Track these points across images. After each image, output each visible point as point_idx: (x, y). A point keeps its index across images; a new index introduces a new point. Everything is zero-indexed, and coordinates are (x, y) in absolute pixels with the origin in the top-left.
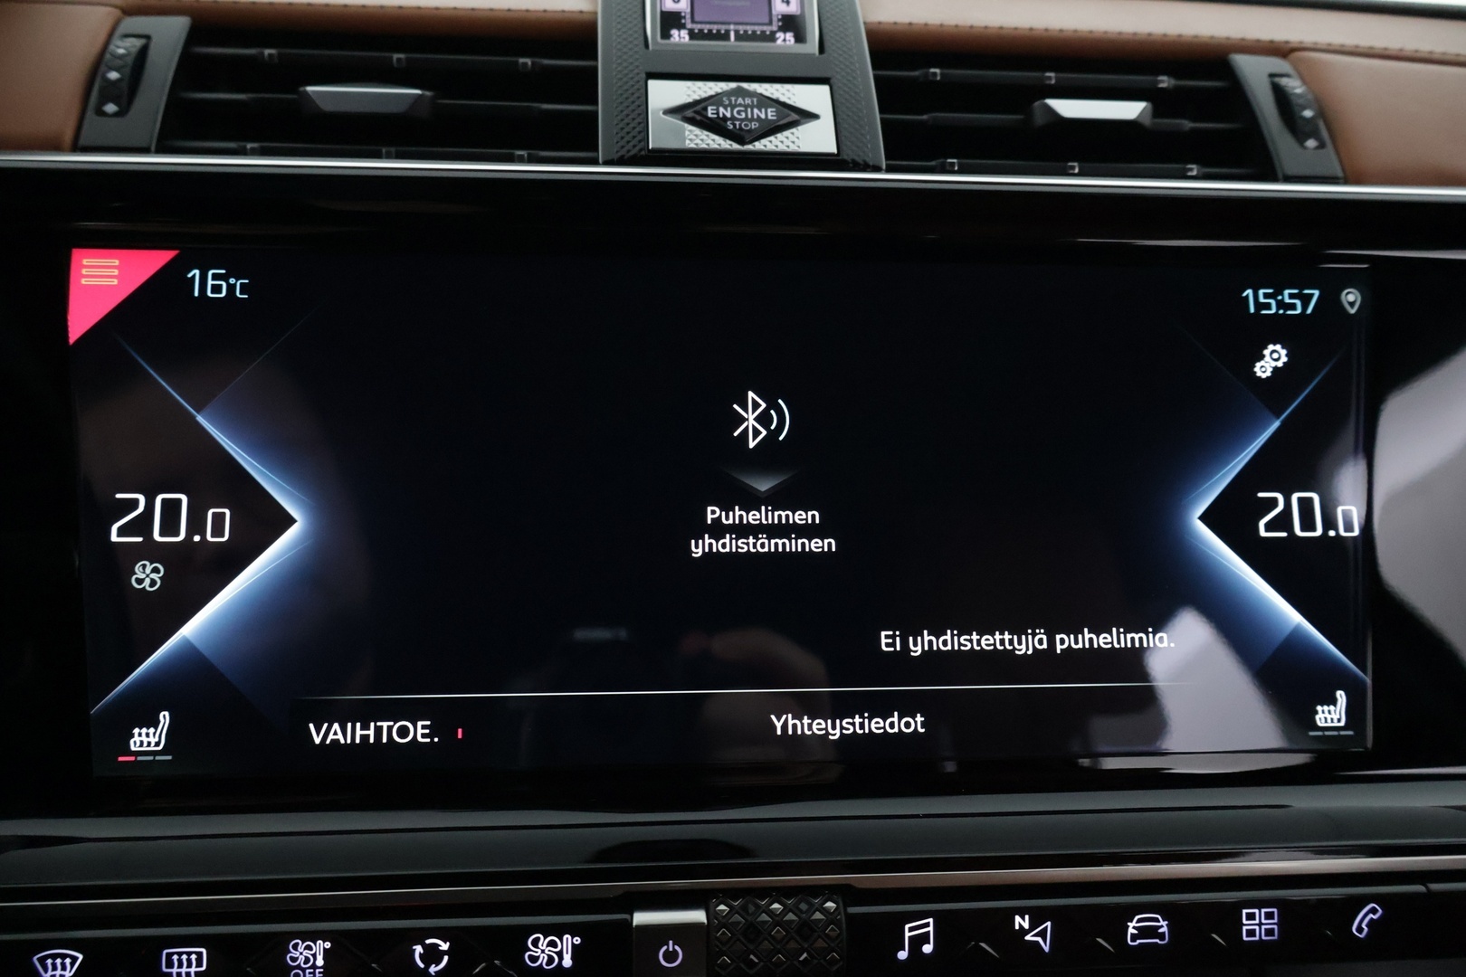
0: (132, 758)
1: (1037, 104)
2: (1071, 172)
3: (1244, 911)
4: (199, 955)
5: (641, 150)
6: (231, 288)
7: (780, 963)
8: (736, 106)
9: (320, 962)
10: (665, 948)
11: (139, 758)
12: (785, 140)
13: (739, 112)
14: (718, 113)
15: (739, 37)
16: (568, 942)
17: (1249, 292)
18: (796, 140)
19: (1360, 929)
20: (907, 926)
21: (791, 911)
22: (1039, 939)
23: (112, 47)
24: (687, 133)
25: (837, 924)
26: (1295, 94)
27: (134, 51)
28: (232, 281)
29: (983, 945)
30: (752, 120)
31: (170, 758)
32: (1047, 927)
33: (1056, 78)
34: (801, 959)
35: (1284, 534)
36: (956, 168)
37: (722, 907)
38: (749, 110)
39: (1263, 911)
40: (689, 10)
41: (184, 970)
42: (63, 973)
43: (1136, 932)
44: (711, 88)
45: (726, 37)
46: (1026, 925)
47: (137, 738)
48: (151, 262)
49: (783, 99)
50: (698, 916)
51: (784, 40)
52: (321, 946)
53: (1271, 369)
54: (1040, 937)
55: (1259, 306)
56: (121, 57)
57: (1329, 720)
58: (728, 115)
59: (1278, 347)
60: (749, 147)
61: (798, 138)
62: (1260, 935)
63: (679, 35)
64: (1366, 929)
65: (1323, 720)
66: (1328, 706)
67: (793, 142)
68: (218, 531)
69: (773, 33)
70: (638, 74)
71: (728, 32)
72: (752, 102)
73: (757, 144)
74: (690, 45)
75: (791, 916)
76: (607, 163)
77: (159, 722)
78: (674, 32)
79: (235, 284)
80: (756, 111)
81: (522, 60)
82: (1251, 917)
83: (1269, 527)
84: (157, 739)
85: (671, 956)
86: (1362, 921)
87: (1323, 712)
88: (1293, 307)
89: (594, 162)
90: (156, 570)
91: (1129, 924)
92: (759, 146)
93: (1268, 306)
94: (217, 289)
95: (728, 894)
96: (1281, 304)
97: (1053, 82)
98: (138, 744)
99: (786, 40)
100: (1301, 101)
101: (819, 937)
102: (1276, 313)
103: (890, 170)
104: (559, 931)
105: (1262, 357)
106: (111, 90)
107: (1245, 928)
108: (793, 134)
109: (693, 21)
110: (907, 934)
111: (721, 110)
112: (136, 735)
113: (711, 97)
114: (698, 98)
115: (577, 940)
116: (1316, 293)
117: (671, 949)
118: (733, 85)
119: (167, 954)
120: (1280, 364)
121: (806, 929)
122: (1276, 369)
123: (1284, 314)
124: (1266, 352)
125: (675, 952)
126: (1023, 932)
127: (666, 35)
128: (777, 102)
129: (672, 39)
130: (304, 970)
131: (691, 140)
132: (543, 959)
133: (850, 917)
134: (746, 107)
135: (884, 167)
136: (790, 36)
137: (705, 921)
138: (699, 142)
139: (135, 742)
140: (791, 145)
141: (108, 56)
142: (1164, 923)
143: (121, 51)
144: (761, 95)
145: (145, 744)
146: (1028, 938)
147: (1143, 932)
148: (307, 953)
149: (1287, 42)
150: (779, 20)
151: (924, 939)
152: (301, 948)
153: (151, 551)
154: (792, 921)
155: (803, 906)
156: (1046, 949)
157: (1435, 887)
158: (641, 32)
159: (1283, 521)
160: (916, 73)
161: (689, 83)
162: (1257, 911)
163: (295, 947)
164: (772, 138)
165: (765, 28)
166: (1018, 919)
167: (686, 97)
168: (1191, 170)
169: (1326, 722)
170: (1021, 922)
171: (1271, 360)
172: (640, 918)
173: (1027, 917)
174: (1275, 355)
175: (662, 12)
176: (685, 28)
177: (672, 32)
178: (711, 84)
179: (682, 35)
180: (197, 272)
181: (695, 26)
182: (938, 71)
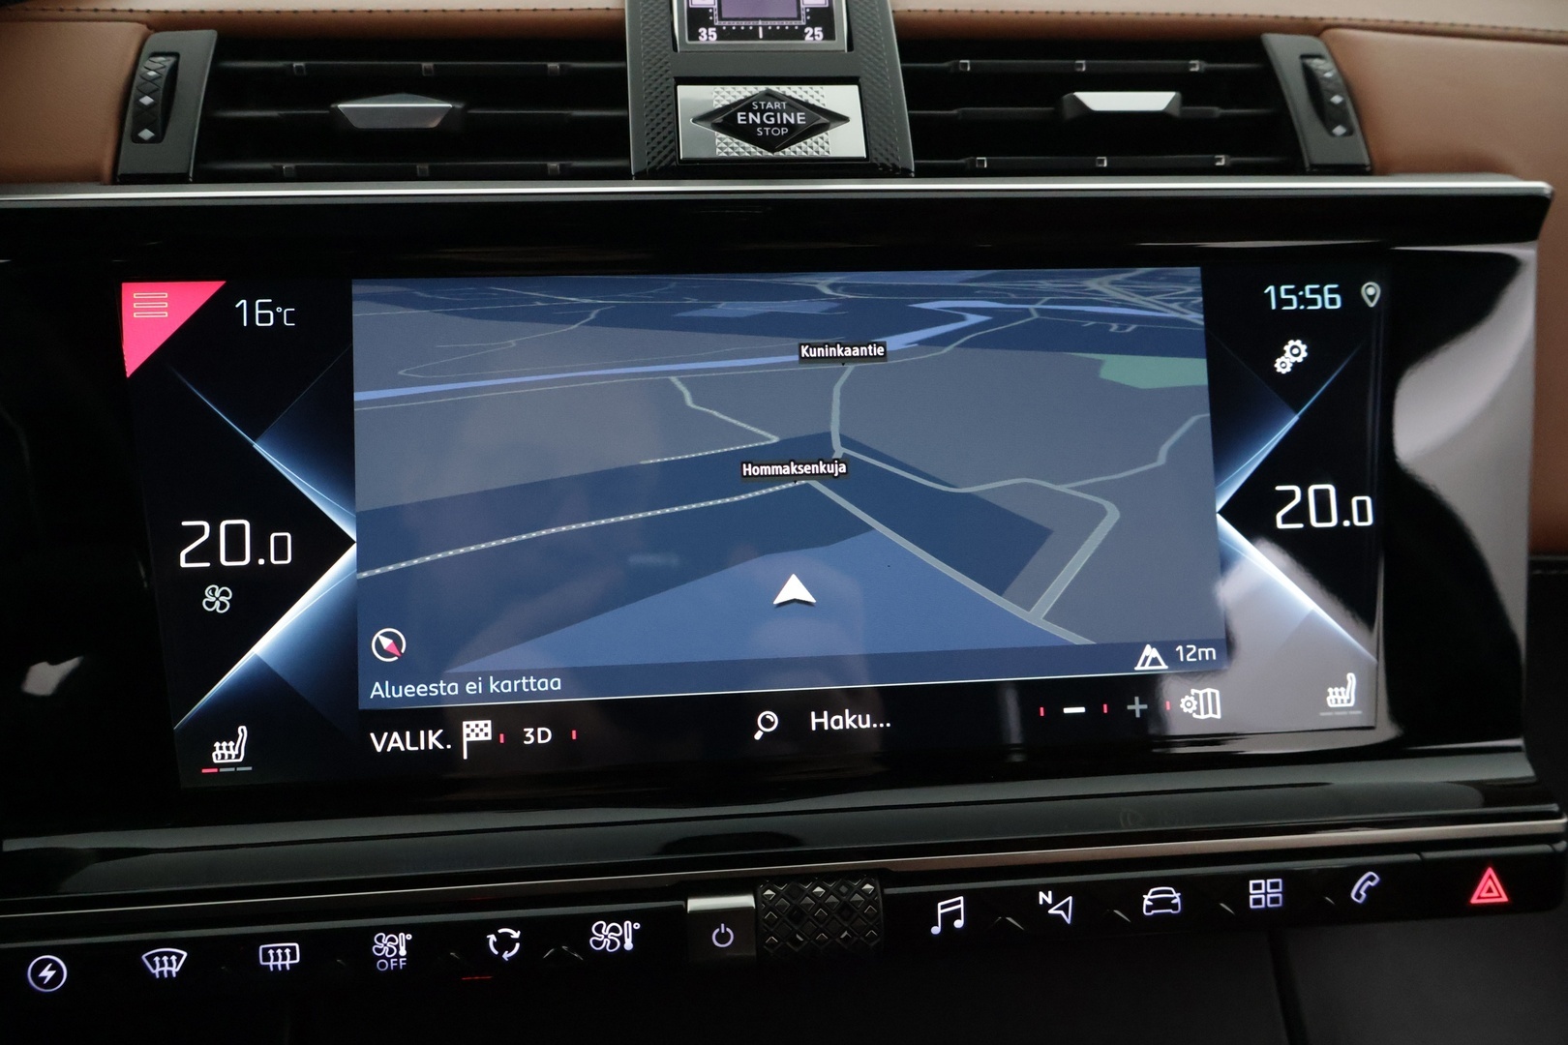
0: (215, 770)
1: (1066, 96)
2: (1097, 168)
3: (1251, 882)
4: (293, 949)
5: (672, 161)
6: (278, 317)
7: (821, 942)
8: (765, 111)
9: (403, 952)
10: (718, 930)
11: (222, 770)
12: (814, 145)
13: (768, 118)
14: (747, 120)
15: (767, 34)
16: (629, 927)
17: (1271, 288)
18: (826, 145)
19: (1358, 895)
20: (940, 904)
21: (832, 894)
22: (1062, 913)
23: (141, 69)
24: (717, 141)
25: (875, 904)
26: (1325, 78)
27: (165, 72)
28: (279, 309)
29: (1009, 919)
30: (782, 125)
31: (250, 768)
32: (1068, 902)
33: (1088, 66)
34: (843, 936)
35: (1301, 526)
36: (986, 166)
37: (769, 892)
38: (778, 114)
39: (1269, 881)
40: (716, 6)
41: (279, 963)
42: (170, 969)
43: (1150, 903)
44: (740, 92)
45: (754, 34)
46: (1049, 900)
47: (218, 752)
48: (197, 294)
49: (812, 101)
50: (747, 901)
51: (813, 35)
52: (403, 938)
53: (1291, 365)
54: (1063, 910)
55: (1281, 302)
56: (153, 80)
57: (1339, 701)
58: (758, 121)
59: (1298, 343)
60: (781, 154)
61: (827, 143)
62: (1266, 903)
63: (707, 34)
64: (1364, 895)
65: (1334, 701)
66: (1339, 688)
67: (823, 147)
68: (281, 554)
69: (802, 28)
70: (667, 80)
71: (756, 28)
72: (782, 106)
73: (787, 150)
74: (717, 45)
75: (832, 899)
76: (642, 176)
77: (238, 736)
78: (702, 31)
79: (283, 312)
80: (785, 115)
81: (550, 65)
82: (1257, 887)
83: (1285, 519)
84: (237, 752)
85: (723, 938)
86: (1361, 888)
87: (1334, 694)
88: (1313, 302)
89: (623, 175)
90: (224, 594)
91: (1145, 896)
92: (791, 152)
93: (1289, 302)
94: (264, 318)
95: (773, 880)
96: (1302, 300)
97: (1083, 70)
98: (220, 757)
99: (814, 36)
100: (1330, 86)
101: (859, 916)
102: (1297, 310)
103: (923, 173)
104: (620, 918)
105: (1283, 353)
106: (144, 117)
107: (1251, 897)
108: (822, 138)
109: (721, 19)
110: (940, 912)
111: (751, 115)
112: (217, 749)
113: (741, 101)
114: (728, 103)
115: (637, 926)
117: (723, 931)
118: (762, 88)
119: (263, 949)
120: (1300, 359)
121: (846, 909)
122: (1296, 365)
123: (1305, 309)
124: (1287, 348)
125: (727, 934)
126: (1047, 906)
127: (694, 35)
128: (806, 104)
129: (700, 39)
130: (388, 960)
131: (721, 148)
132: (607, 943)
133: (887, 899)
134: (775, 111)
135: (913, 172)
136: (818, 30)
137: (754, 906)
138: (730, 150)
139: (217, 755)
140: (821, 150)
141: (138, 80)
142: (1177, 895)
143: (152, 73)
144: (790, 97)
145: (226, 757)
146: (1051, 911)
147: (1157, 904)
148: (391, 945)
149: (1322, 19)
150: (807, 14)
151: (956, 915)
152: (385, 940)
153: (218, 575)
154: (833, 903)
155: (844, 889)
156: (1068, 921)
157: (1429, 855)
158: (669, 32)
159: (1300, 513)
160: (946, 64)
161: (718, 88)
162: (1263, 882)
163: (380, 939)
164: (802, 144)
165: (793, 23)
166: (1042, 895)
167: (716, 102)
168: (1220, 160)
169: (1336, 703)
170: (1045, 898)
171: (1292, 356)
172: (694, 904)
173: (1050, 893)
174: (1295, 351)
175: (689, 9)
176: (713, 26)
177: (700, 30)
178: (740, 88)
179: (710, 33)
180: (244, 301)
181: (722, 23)
182: (968, 61)
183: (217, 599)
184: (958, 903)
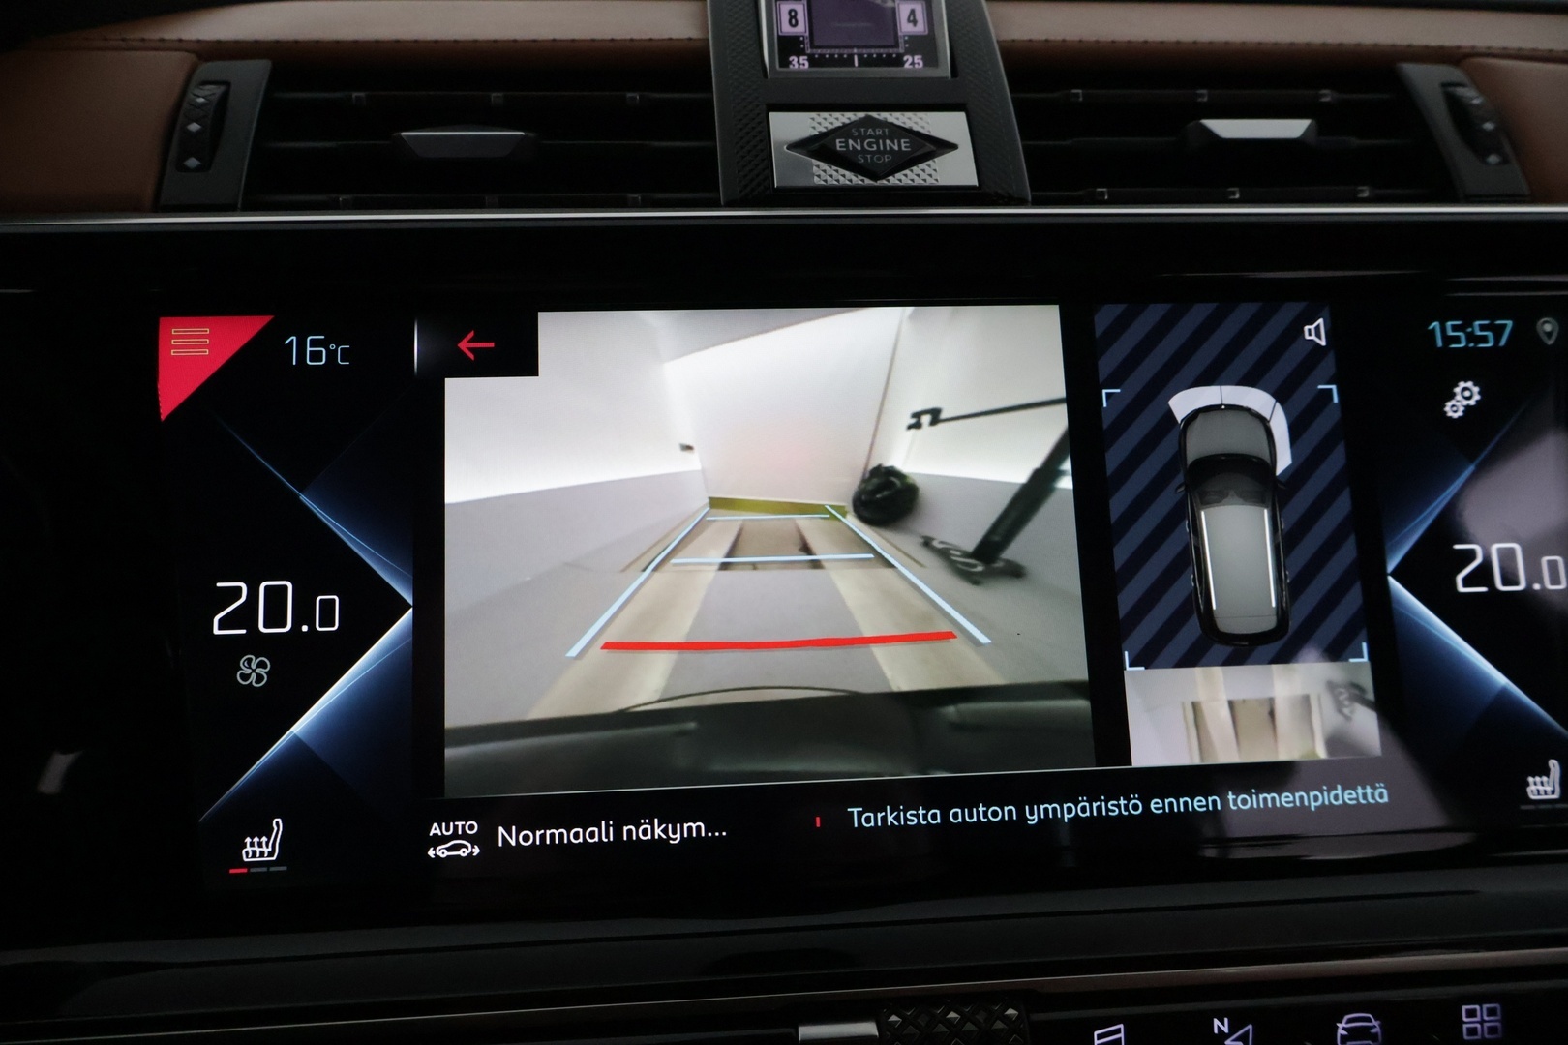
0: (245, 870)
1: (1191, 124)
2: (1232, 197)
3: (1464, 1008)
5: (766, 189)
6: (331, 355)
8: (866, 137)
11: (253, 870)
12: (921, 173)
13: (870, 144)
14: (847, 146)
15: (863, 62)
17: (1435, 325)
18: (933, 173)
20: (1096, 1033)
21: (969, 1020)
23: (189, 96)
24: (815, 168)
25: (1019, 1032)
26: (1472, 105)
27: (214, 98)
28: (332, 347)
30: (884, 152)
31: (285, 868)
32: (1248, 1031)
33: (1209, 95)
35: (1483, 589)
36: (1106, 198)
37: (894, 1018)
38: (881, 141)
39: (1485, 1006)
40: (807, 34)
43: (1346, 1033)
44: (837, 119)
45: (849, 62)
46: (1226, 1029)
47: (249, 849)
48: (242, 331)
49: (916, 128)
50: (869, 1028)
51: (913, 63)
53: (1463, 409)
54: (1241, 1042)
55: (1448, 340)
56: (201, 106)
57: (1542, 793)
58: (859, 148)
59: (1469, 384)
60: (884, 182)
61: (935, 170)
62: (1483, 1033)
63: (798, 61)
65: (1536, 793)
66: (1540, 776)
67: (930, 176)
68: (327, 620)
69: (900, 56)
70: (757, 106)
71: (851, 56)
72: (883, 132)
73: (891, 178)
74: (811, 72)
75: (969, 1026)
76: (730, 205)
77: (273, 829)
78: (794, 58)
79: (336, 350)
80: (888, 142)
81: (629, 95)
82: (1471, 1013)
83: (1467, 582)
84: (270, 849)
87: (1535, 784)
88: (1484, 339)
89: (716, 205)
90: (262, 665)
91: (1338, 1024)
92: (893, 180)
93: (1457, 340)
95: (898, 1004)
96: (1471, 337)
97: (1205, 99)
98: (250, 854)
100: (1480, 113)
102: (1466, 348)
103: (1036, 203)
105: (1452, 396)
106: (191, 145)
107: (1465, 1026)
108: (929, 166)
109: (813, 47)
110: (1096, 1042)
111: (851, 142)
112: (248, 845)
113: (839, 128)
114: (824, 130)
116: (1509, 323)
118: (861, 115)
120: (1472, 402)
121: (986, 1038)
122: (1468, 409)
123: (1474, 348)
124: (1457, 390)
126: (1223, 1037)
127: (785, 63)
128: (910, 132)
129: (791, 66)
131: (819, 176)
134: (877, 138)
135: (1030, 199)
136: (917, 59)
137: (877, 1034)
138: (829, 178)
139: (247, 853)
140: (928, 178)
141: (185, 105)
142: (1375, 1023)
143: (201, 100)
144: (892, 124)
145: (258, 855)
146: (1229, 1042)
147: (1354, 1034)
149: (1459, 48)
150: (906, 42)
153: (255, 644)
154: (971, 1031)
155: (982, 1015)
158: (758, 61)
159: (1483, 575)
160: (1056, 94)
161: (813, 115)
162: (1477, 1007)
164: (907, 172)
165: (891, 51)
166: (1216, 1022)
167: (812, 130)
168: (1362, 191)
169: (1539, 794)
170: (1219, 1025)
171: (1463, 399)
172: (806, 1032)
173: (1226, 1020)
174: (1467, 394)
175: (779, 37)
176: (804, 54)
177: (791, 59)
178: (837, 115)
179: (801, 61)
180: (294, 338)
181: (814, 51)
182: (1080, 91)
183: (254, 671)
184: (1118, 1031)
